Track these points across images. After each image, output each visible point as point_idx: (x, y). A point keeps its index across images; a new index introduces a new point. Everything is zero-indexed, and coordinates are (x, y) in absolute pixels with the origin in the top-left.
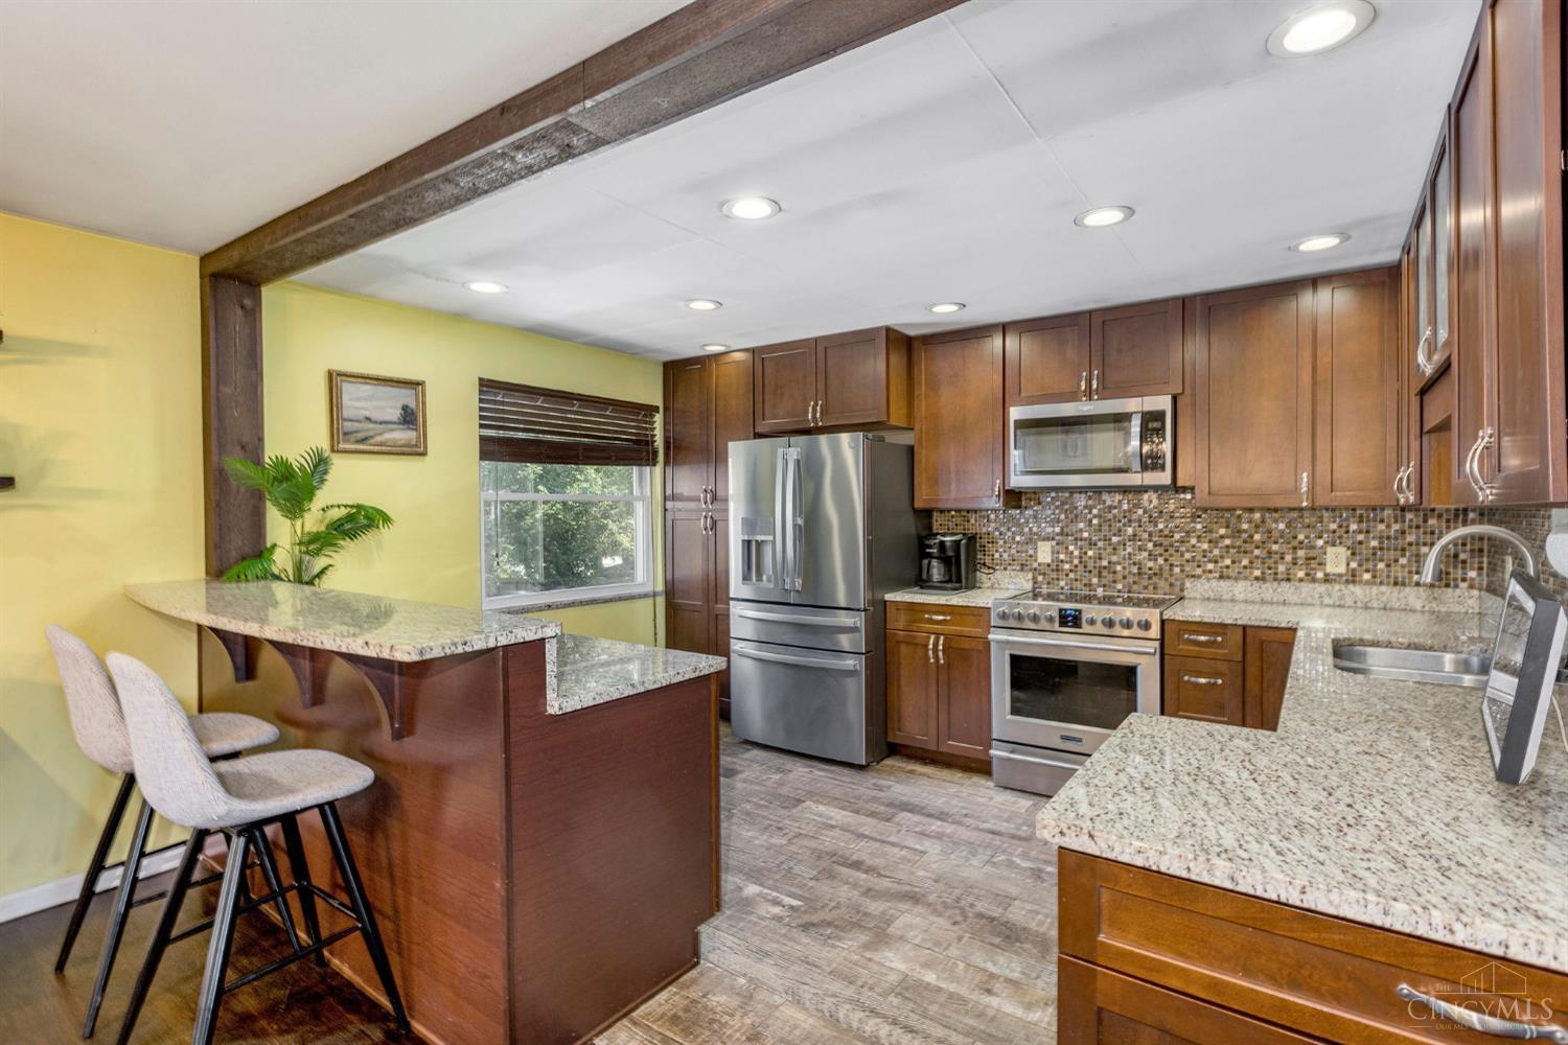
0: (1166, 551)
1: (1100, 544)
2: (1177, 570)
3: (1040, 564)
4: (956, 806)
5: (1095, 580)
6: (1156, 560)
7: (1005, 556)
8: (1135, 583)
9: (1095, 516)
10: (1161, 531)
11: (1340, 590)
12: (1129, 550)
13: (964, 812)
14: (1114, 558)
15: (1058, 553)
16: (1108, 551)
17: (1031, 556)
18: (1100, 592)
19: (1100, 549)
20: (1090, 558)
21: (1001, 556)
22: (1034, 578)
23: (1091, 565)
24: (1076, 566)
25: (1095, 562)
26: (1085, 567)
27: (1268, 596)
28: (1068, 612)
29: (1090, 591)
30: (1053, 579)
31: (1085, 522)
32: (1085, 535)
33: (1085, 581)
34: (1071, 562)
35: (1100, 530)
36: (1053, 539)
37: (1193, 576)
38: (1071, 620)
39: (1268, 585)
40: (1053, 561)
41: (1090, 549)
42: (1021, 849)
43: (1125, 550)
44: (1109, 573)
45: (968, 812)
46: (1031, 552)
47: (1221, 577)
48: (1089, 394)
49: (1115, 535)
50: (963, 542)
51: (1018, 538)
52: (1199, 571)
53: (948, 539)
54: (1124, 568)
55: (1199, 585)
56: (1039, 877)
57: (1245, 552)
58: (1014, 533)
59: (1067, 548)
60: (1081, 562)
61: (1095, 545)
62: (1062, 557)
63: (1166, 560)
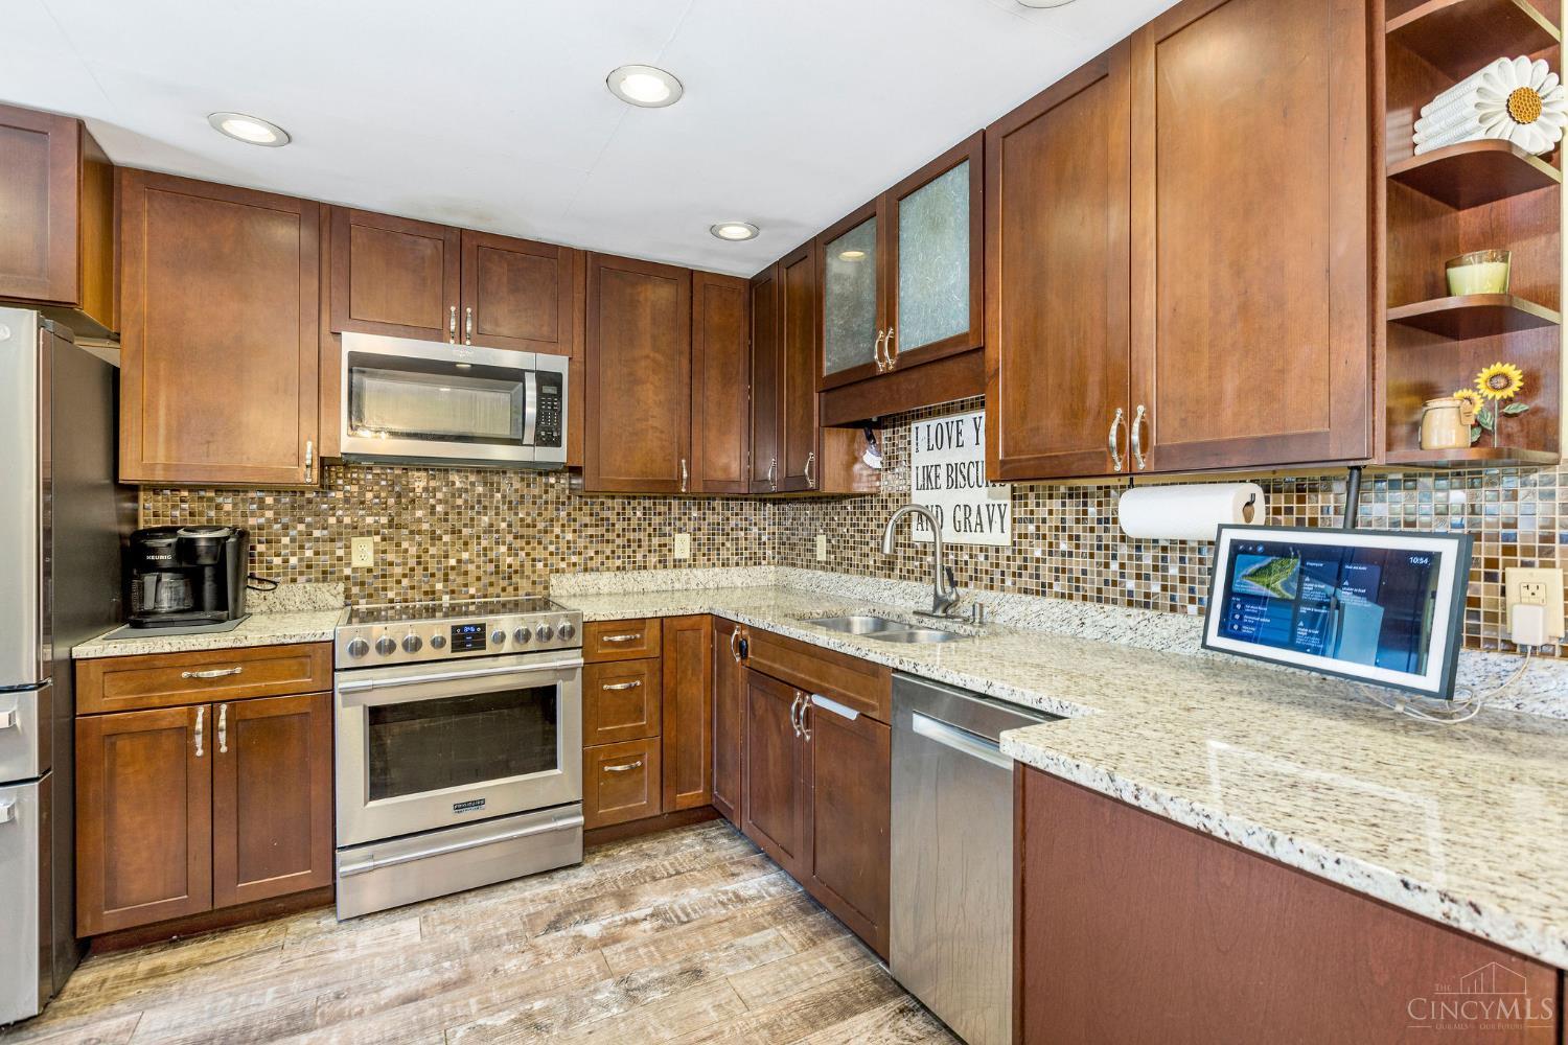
0: (528, 543)
1: (446, 538)
2: (540, 565)
3: (355, 570)
4: (302, 991)
5: (439, 586)
6: (517, 555)
7: (293, 560)
8: (491, 584)
9: (440, 501)
10: (522, 520)
11: (687, 574)
12: (484, 543)
13: (330, 991)
14: (465, 556)
15: (384, 552)
16: (457, 547)
17: (340, 559)
18: (446, 600)
19: (446, 544)
20: (432, 556)
21: (286, 561)
22: (347, 590)
23: (433, 566)
24: (412, 569)
25: (439, 562)
26: (426, 569)
27: (630, 586)
28: (466, 629)
29: (433, 600)
30: (376, 589)
31: (426, 508)
32: (425, 526)
33: (426, 588)
34: (405, 564)
35: (446, 520)
36: (377, 533)
37: (557, 571)
38: (468, 640)
39: (629, 574)
40: (376, 564)
41: (433, 545)
42: (473, 1001)
43: (479, 544)
44: (458, 575)
45: (336, 988)
46: (340, 553)
47: (586, 570)
48: (460, 337)
49: (465, 526)
50: (232, 540)
51: (317, 533)
52: (563, 565)
53: (202, 535)
54: (478, 567)
55: (565, 580)
56: (537, 1026)
57: (608, 541)
58: (309, 525)
59: (398, 545)
60: (419, 563)
61: (440, 538)
62: (390, 557)
63: (528, 554)
